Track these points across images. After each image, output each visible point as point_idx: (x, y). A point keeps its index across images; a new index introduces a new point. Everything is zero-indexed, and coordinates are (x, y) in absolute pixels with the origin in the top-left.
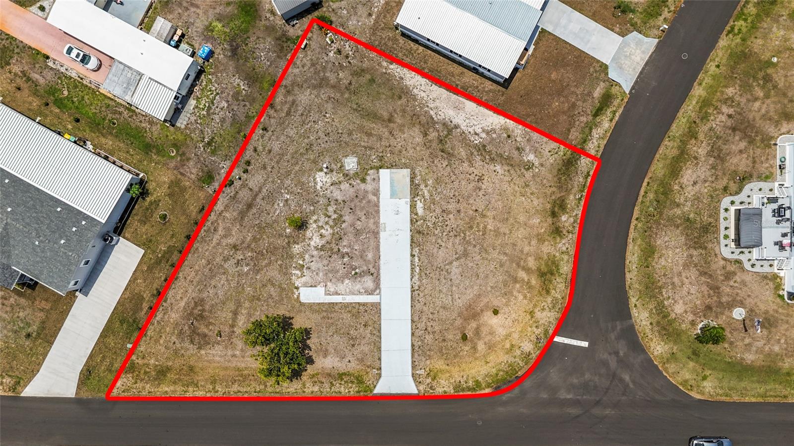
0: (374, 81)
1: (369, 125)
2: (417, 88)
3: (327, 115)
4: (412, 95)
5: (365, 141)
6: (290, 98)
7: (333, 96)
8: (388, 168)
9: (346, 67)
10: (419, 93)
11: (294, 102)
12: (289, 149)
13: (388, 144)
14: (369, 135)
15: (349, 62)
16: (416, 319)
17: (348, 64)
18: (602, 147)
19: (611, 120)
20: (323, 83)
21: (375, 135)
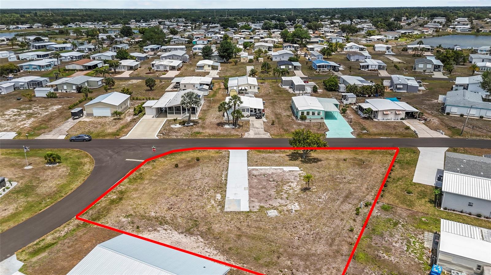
0: (255, 259)
1: (260, 233)
2: (213, 254)
3: (297, 238)
4: (219, 250)
5: (262, 224)
6: (335, 248)
7: (294, 250)
8: (243, 212)
9: (284, 268)
10: (212, 251)
11: (331, 245)
12: (326, 221)
13: (242, 223)
14: (259, 228)
15: (282, 272)
16: (226, 163)
17: (283, 270)
18: (62, 226)
19: (43, 240)
20: (306, 257)
21: (253, 228)
